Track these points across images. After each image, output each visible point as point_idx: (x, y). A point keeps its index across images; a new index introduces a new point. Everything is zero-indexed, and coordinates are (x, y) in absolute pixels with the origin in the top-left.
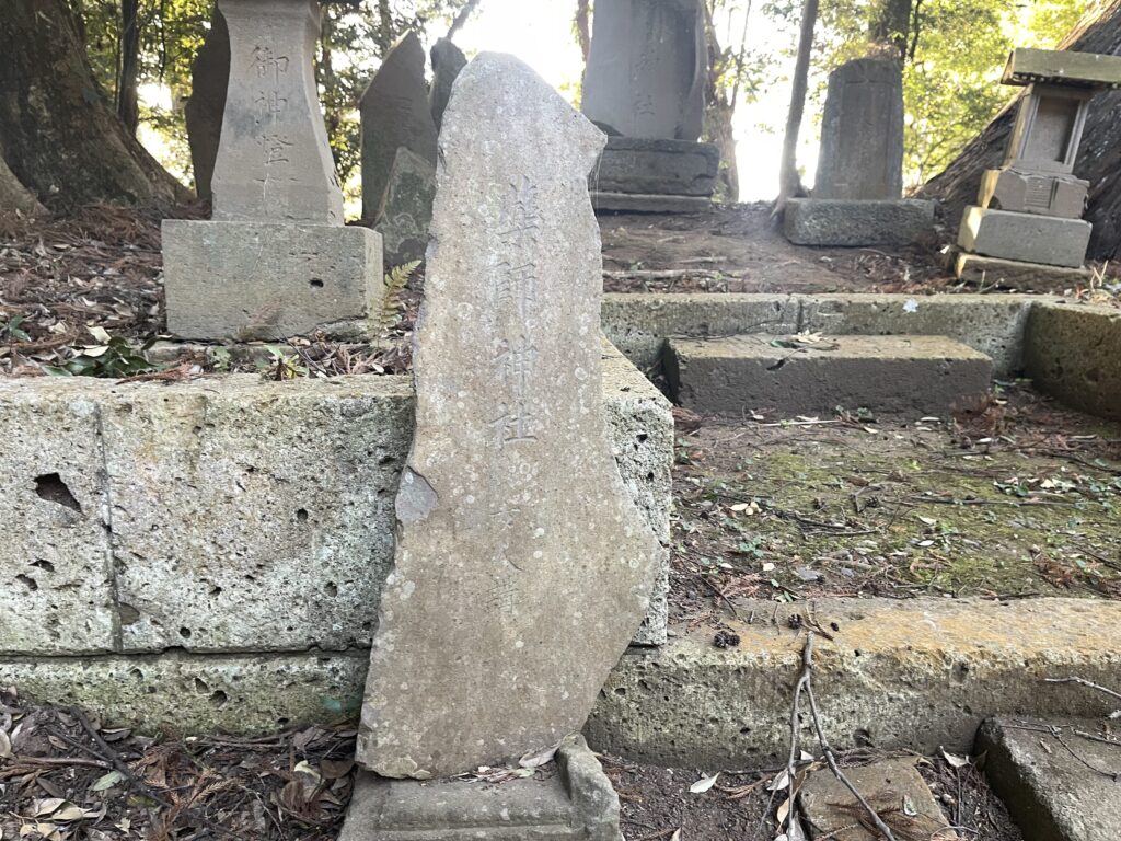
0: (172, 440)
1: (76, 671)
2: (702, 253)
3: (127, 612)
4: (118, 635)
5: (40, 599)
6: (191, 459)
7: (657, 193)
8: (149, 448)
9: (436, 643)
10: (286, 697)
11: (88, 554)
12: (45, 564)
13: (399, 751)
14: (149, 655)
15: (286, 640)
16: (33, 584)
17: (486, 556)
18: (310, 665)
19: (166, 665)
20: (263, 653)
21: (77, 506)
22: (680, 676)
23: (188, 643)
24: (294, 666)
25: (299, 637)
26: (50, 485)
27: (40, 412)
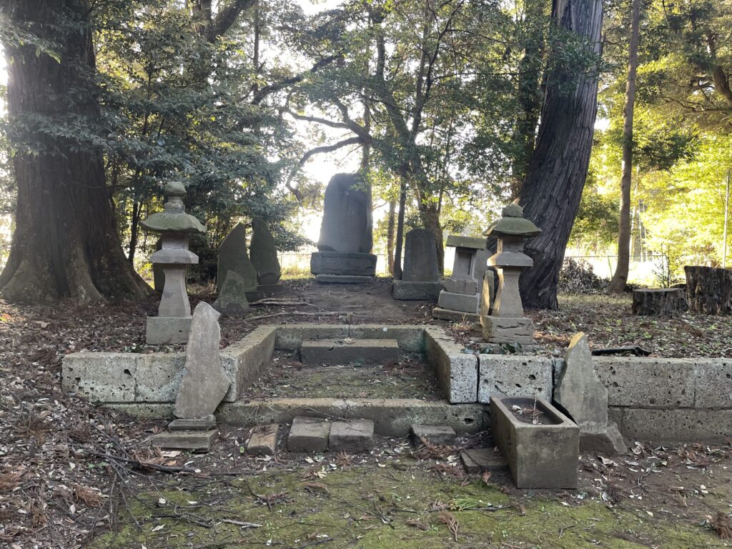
0: (148, 364)
1: (127, 406)
2: (354, 303)
3: (137, 394)
4: (135, 399)
5: (122, 392)
6: (151, 367)
7: (350, 275)
8: (144, 365)
9: (188, 395)
10: (164, 411)
11: (132, 383)
12: (124, 386)
13: (180, 413)
14: (140, 403)
15: (164, 400)
16: (121, 389)
17: (197, 381)
18: (169, 405)
19: (143, 405)
20: (160, 403)
21: (130, 375)
22: (237, 408)
23: (147, 400)
24: (166, 405)
25: (167, 399)
26: (127, 371)
27: (127, 359)
